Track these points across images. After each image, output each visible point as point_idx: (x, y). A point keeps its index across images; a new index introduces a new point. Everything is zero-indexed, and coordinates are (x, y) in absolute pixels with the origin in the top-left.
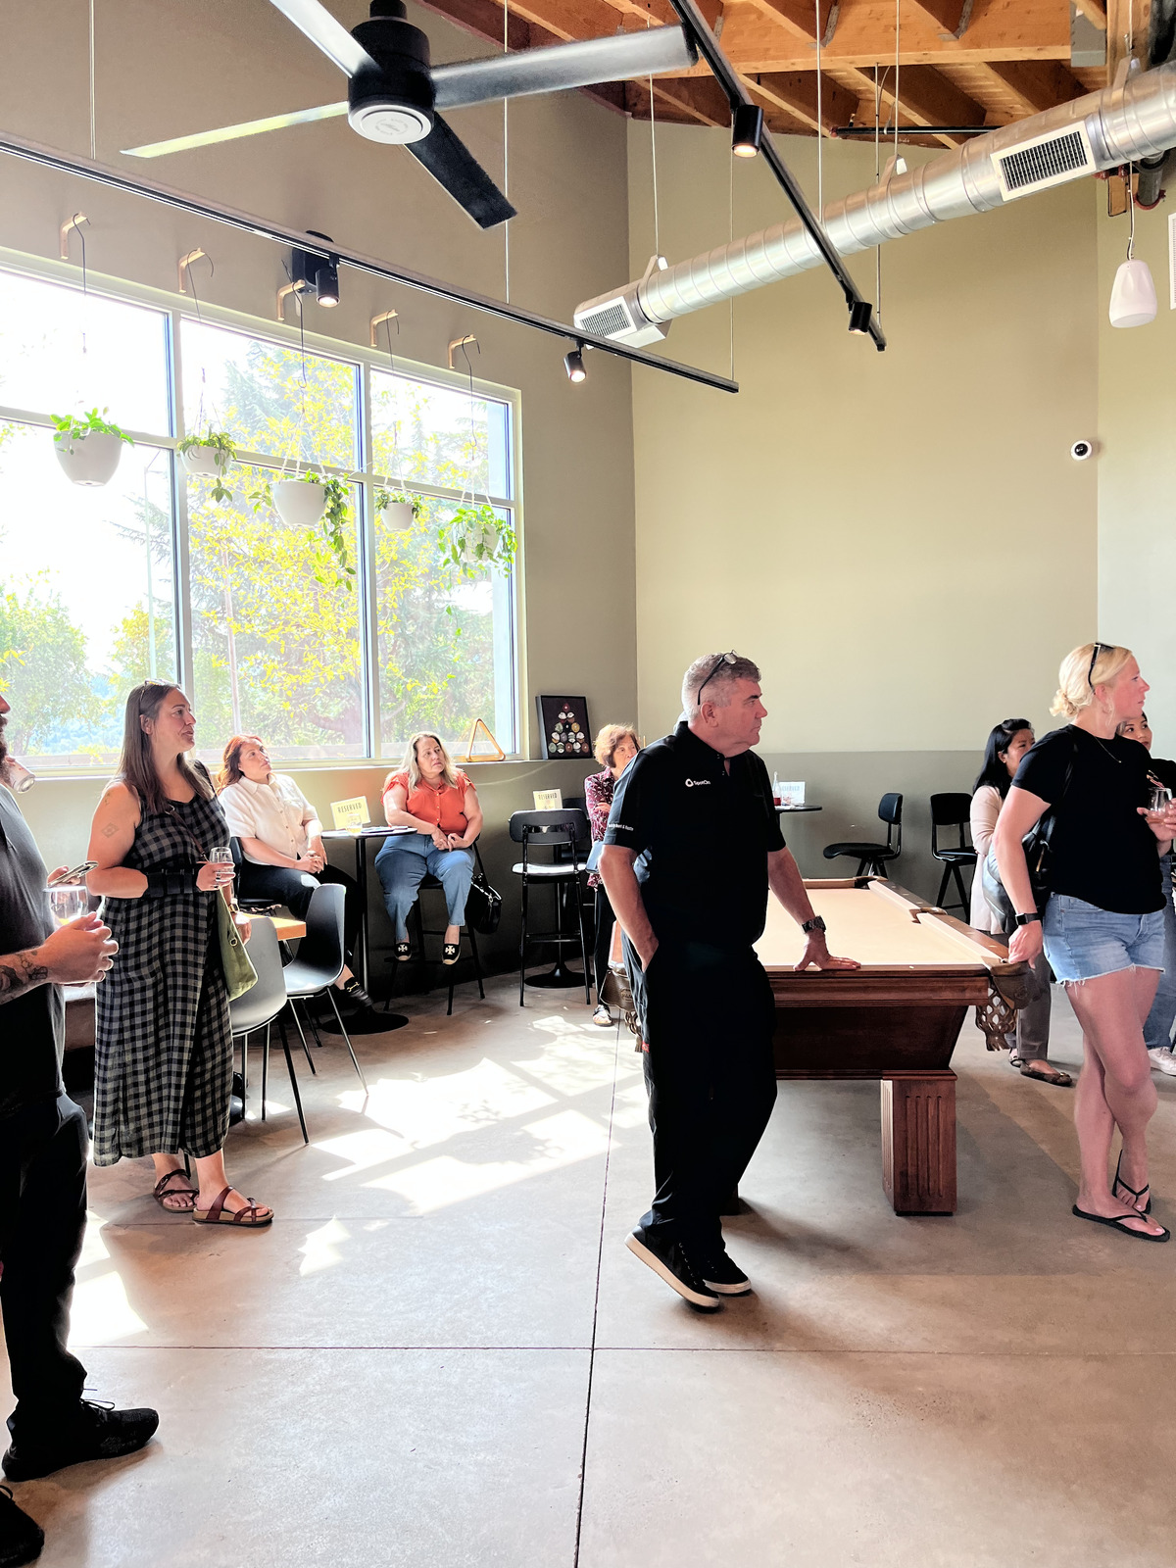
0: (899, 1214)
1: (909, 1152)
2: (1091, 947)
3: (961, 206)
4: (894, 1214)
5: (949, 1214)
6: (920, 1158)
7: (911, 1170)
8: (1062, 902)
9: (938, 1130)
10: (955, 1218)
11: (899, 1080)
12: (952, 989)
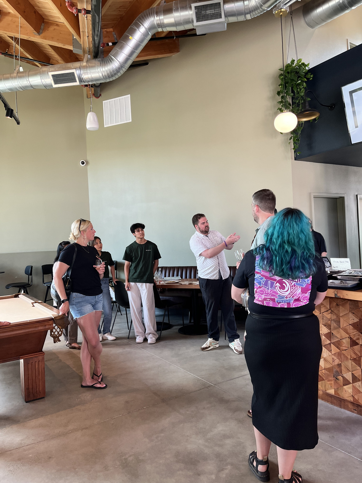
0: (27, 402)
1: (30, 381)
2: (83, 307)
3: (40, 86)
4: (25, 402)
5: (44, 398)
6: (33, 382)
7: (31, 387)
8: (74, 295)
9: (39, 371)
10: (45, 398)
11: (25, 358)
12: (42, 326)
